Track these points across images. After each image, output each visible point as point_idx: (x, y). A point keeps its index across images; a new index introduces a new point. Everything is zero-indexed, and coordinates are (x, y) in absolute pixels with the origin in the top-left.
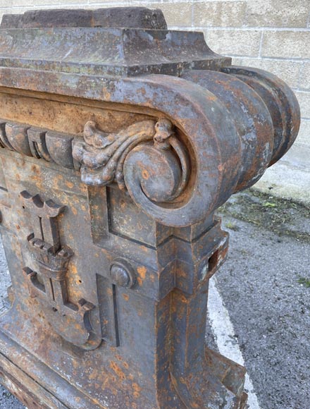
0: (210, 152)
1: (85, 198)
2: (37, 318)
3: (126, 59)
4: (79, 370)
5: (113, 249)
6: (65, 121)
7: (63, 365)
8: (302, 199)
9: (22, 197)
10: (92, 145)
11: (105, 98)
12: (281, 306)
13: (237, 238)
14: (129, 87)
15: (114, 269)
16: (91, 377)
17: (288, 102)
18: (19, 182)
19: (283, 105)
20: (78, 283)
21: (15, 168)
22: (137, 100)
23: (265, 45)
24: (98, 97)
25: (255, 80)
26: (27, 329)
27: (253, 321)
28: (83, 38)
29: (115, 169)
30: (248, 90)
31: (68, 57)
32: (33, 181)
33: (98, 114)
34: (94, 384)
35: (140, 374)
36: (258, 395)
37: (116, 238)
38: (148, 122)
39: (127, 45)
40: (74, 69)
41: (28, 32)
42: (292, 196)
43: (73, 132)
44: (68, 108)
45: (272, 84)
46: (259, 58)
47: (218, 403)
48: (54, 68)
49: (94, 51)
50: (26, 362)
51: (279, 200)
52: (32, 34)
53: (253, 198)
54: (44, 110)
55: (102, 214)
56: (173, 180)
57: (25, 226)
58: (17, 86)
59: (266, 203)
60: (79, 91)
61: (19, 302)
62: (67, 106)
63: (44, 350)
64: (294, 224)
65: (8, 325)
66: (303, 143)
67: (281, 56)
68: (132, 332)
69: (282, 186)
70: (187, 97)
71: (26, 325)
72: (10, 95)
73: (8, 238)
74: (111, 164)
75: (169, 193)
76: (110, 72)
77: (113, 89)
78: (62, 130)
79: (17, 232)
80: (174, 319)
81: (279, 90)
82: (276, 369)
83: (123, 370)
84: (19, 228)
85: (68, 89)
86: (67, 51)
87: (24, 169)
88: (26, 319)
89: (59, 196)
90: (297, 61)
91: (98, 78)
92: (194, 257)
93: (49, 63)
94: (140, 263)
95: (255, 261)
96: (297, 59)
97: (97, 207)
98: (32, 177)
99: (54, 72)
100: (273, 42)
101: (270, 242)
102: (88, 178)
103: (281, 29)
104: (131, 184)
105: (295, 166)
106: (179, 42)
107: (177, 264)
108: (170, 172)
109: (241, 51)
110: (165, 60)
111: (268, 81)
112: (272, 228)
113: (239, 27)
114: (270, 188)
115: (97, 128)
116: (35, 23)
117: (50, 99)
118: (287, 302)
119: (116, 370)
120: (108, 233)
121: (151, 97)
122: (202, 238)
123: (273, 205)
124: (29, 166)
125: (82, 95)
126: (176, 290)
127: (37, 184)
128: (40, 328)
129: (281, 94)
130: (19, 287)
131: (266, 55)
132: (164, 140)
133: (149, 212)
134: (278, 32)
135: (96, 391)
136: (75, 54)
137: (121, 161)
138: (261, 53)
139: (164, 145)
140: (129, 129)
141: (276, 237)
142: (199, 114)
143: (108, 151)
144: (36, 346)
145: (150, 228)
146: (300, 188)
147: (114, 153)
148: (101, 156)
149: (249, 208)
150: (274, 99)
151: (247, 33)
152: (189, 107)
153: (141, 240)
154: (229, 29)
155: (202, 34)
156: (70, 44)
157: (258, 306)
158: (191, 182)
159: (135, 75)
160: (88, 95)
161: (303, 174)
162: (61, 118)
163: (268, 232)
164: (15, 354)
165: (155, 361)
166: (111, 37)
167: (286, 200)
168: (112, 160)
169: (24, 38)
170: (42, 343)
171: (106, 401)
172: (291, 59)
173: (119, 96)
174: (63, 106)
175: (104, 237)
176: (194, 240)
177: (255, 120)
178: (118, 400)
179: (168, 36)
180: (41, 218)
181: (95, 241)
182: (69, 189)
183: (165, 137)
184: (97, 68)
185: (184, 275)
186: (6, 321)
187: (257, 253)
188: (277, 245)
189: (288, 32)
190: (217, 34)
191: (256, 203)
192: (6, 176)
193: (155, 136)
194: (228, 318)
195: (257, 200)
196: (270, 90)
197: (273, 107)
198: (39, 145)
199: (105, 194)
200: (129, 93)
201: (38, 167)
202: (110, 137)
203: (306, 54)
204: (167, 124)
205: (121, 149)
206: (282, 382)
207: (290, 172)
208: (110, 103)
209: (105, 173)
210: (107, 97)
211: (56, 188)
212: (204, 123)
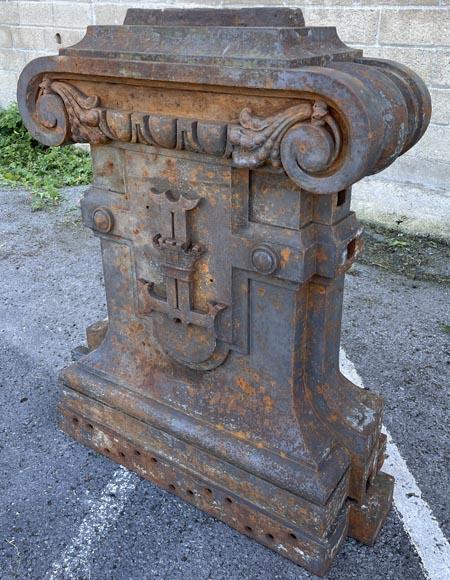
0: (361, 123)
1: (227, 186)
2: (141, 348)
3: (285, 54)
4: (197, 398)
5: (253, 236)
6: (218, 111)
7: (176, 395)
8: (443, 234)
9: (151, 194)
10: (249, 129)
11: (268, 87)
12: (420, 357)
13: (357, 284)
14: (292, 76)
15: (256, 254)
16: (212, 401)
17: (419, 90)
18: (146, 179)
19: (415, 93)
20: (208, 283)
21: (143, 165)
22: (298, 86)
23: (384, 28)
24: (260, 86)
25: (388, 70)
26: (126, 363)
27: (386, 373)
28: (240, 36)
29: (271, 148)
30: (384, 78)
31: (226, 53)
32: (165, 176)
33: (255, 101)
34: (216, 409)
35: (273, 383)
36: (398, 445)
37: (257, 226)
38: (305, 105)
39: (283, 43)
40: (236, 63)
41: (178, 30)
42: (429, 232)
43: (225, 120)
44: (222, 98)
45: (404, 74)
46: (377, 46)
47: (357, 417)
48: (215, 62)
49: (252, 47)
50: (129, 399)
51: (411, 238)
52: (183, 32)
53: (375, 236)
54: (195, 101)
55: (242, 203)
56: (329, 150)
57: (145, 229)
58: (173, 79)
59: (394, 241)
60: (241, 81)
61: (115, 333)
62: (221, 97)
63: (150, 384)
64: (433, 267)
65: (99, 364)
66: (441, 157)
67: (406, 42)
68: (266, 333)
69: (414, 219)
70: (343, 82)
71: (124, 359)
72: (155, 89)
73: (112, 252)
74: (269, 144)
75: (325, 162)
76: (273, 65)
77: (276, 78)
78: (214, 118)
79: (134, 238)
80: (311, 316)
81: (410, 80)
82: (418, 420)
83: (252, 385)
84: (137, 232)
85: (231, 80)
86: (224, 48)
87: (156, 163)
88: (124, 352)
89: (195, 188)
90: (428, 49)
91: (262, 70)
92: (335, 240)
93: (210, 59)
94: (285, 246)
95: (384, 309)
96: (429, 46)
97: (237, 196)
98: (165, 172)
99: (217, 66)
100: (395, 25)
101: (403, 288)
102: (241, 160)
103: (405, 8)
104: (287, 161)
105: (431, 190)
106: (317, 37)
107: (318, 247)
108: (327, 143)
109: (352, 37)
110: (311, 55)
111: (400, 71)
112: (403, 271)
113: (349, 6)
114: (399, 223)
115: (253, 114)
116: (182, 22)
117: (205, 90)
118: (428, 353)
119: (243, 387)
120: (248, 222)
121: (311, 83)
122: (341, 223)
123: (405, 244)
124: (163, 160)
125: (244, 85)
126: (317, 276)
127: (170, 179)
128: (143, 360)
129: (412, 83)
130: (119, 313)
131: (387, 42)
132: (322, 118)
133: (303, 183)
134: (401, 11)
135: (219, 416)
136: (234, 49)
137: (279, 140)
138: (380, 39)
139: (321, 122)
140: (286, 111)
141: (411, 282)
142: (352, 94)
143: (266, 132)
144: (140, 379)
145: (294, 211)
146: (439, 220)
147: (272, 133)
148: (259, 137)
149: (371, 249)
150: (406, 88)
151: (360, 13)
152: (344, 90)
153: (284, 225)
154: (335, 8)
155: (334, 29)
156: (227, 42)
157: (392, 358)
158: (343, 153)
159: (295, 67)
160: (251, 84)
161: (442, 200)
162: (214, 108)
163: (398, 277)
164: (114, 393)
165: (293, 361)
166: (268, 36)
167: (421, 237)
168: (269, 140)
169: (173, 35)
170: (146, 376)
171: (233, 423)
172: (420, 46)
173: (281, 84)
174: (217, 97)
175: (243, 226)
176: (334, 224)
177: (392, 103)
178: (247, 419)
179: (310, 33)
180: (173, 214)
181: (235, 232)
182: (210, 180)
183: (322, 115)
184: (260, 62)
185: (325, 258)
186: (97, 359)
187: (386, 301)
188: (413, 291)
189: (415, 11)
190: (319, 14)
191: (380, 242)
192: (129, 175)
193: (314, 115)
194: (354, 371)
195: (381, 238)
196: (402, 79)
197: (406, 95)
198: (190, 134)
199: (247, 182)
200: (291, 81)
201: (173, 160)
202: (269, 119)
203: (440, 40)
204: (324, 105)
205: (279, 129)
206: (427, 433)
207: (426, 198)
208: (272, 90)
209: (262, 153)
210: (270, 85)
211: (194, 180)
212: (357, 101)
